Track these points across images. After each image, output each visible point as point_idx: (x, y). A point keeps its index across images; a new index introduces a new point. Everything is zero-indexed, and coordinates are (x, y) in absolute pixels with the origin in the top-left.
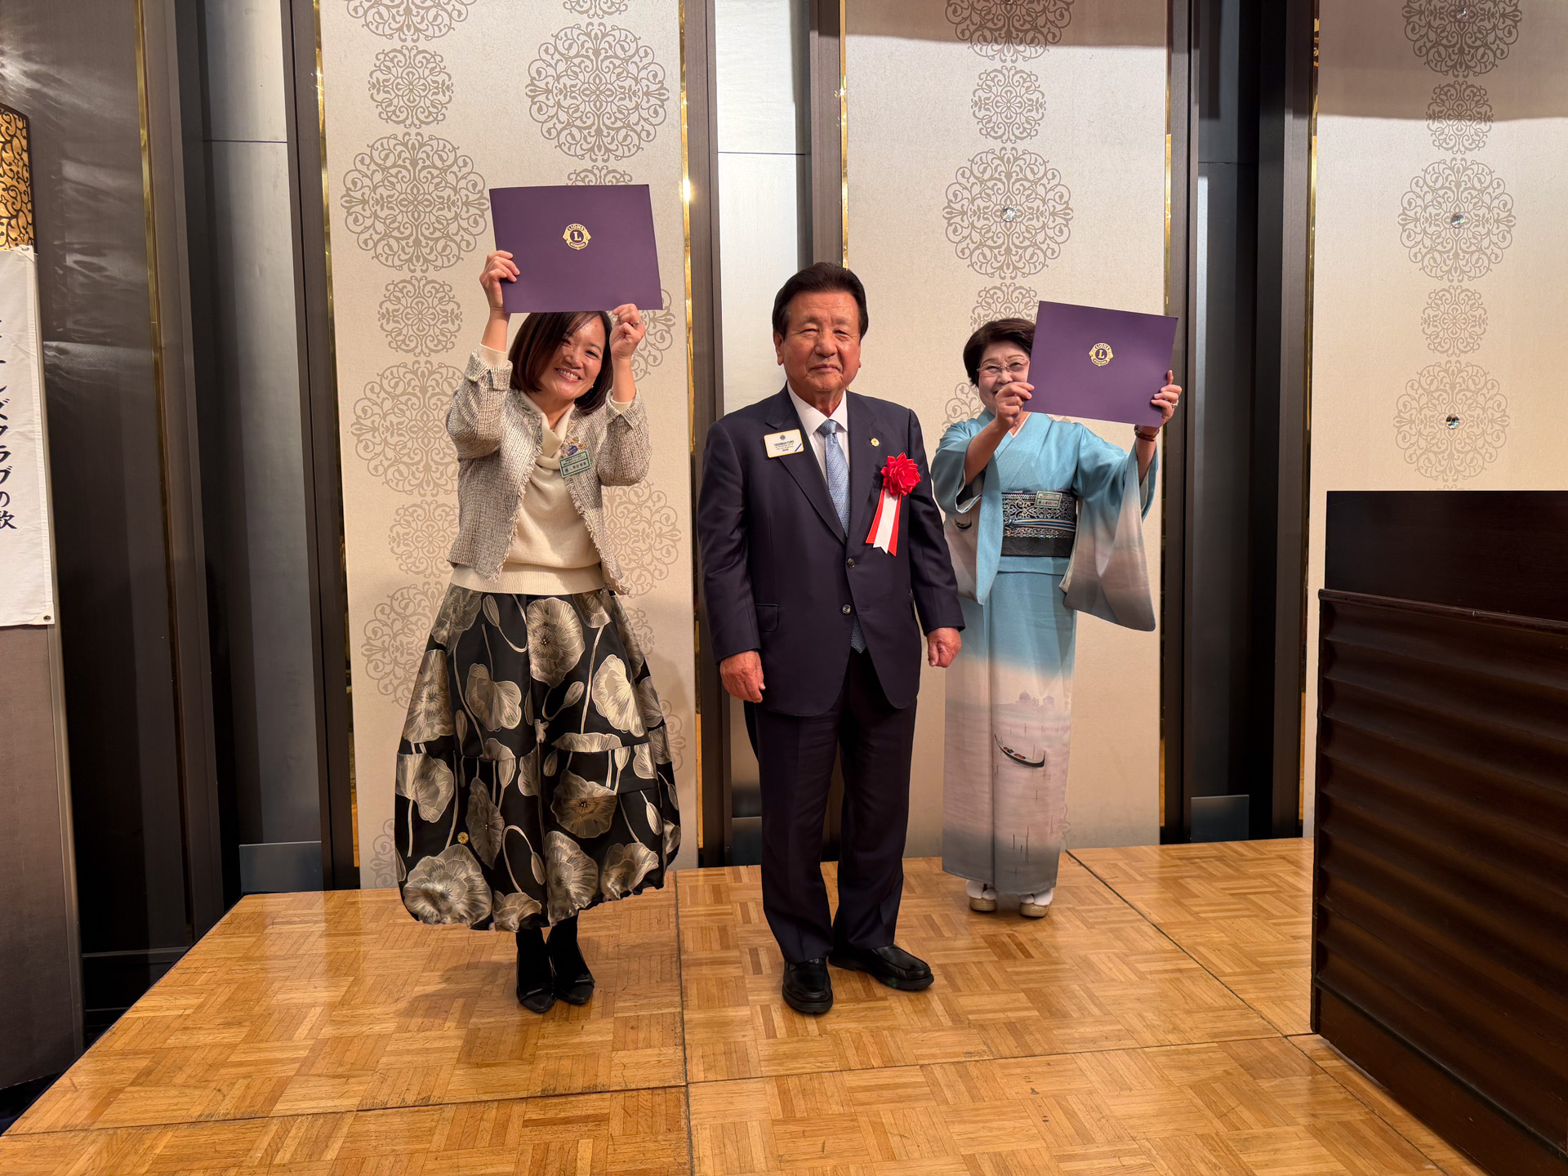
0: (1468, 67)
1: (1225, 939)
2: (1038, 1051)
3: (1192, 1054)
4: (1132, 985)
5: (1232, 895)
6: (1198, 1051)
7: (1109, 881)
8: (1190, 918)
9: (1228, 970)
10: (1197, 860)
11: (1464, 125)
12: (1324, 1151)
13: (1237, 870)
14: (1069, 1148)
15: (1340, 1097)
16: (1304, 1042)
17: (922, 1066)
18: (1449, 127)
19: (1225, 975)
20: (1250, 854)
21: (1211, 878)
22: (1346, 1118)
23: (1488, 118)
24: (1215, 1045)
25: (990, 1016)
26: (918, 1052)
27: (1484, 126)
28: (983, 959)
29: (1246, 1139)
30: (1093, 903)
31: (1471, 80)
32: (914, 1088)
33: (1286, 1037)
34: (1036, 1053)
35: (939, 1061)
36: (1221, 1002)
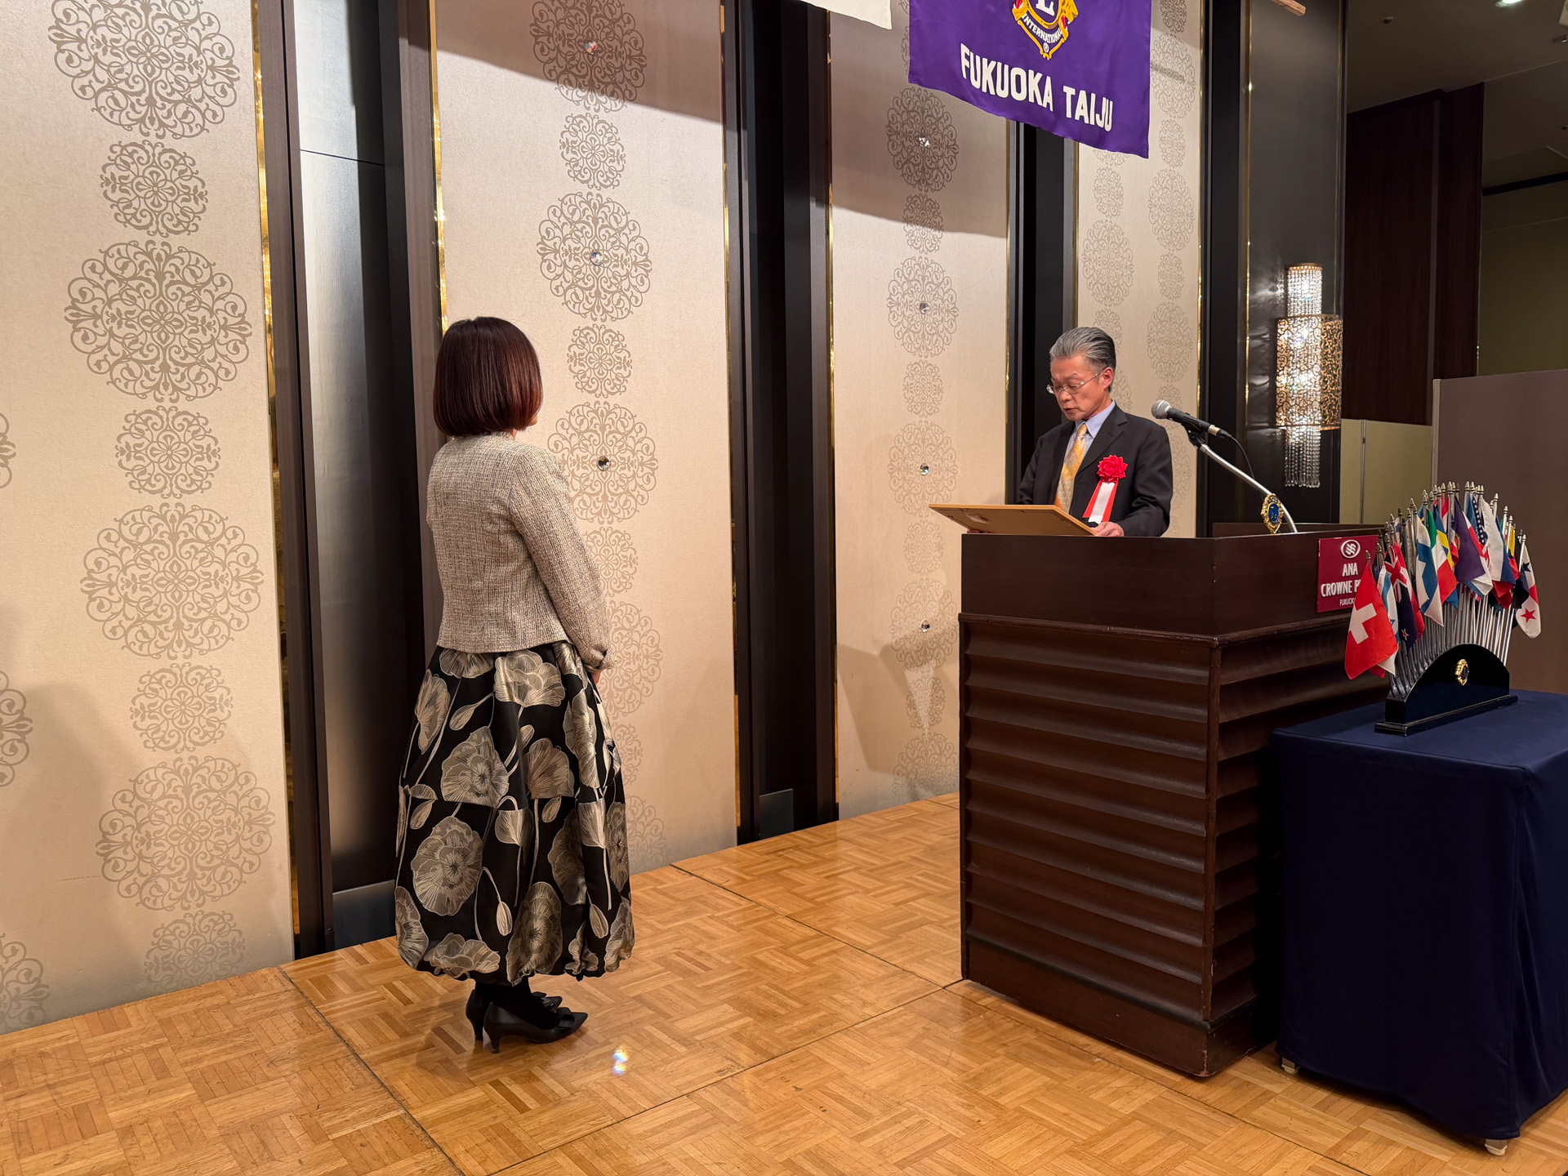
0: (928, 184)
1: (849, 917)
2: (775, 1052)
3: (892, 1020)
4: (807, 973)
5: (827, 877)
6: (894, 1018)
7: (724, 885)
8: (810, 905)
9: (869, 943)
10: (781, 853)
11: (926, 230)
12: (1027, 1070)
13: (816, 856)
14: (858, 1128)
15: (1011, 1025)
16: (959, 989)
17: (688, 1095)
18: (917, 230)
19: (870, 948)
20: (817, 841)
21: (802, 867)
22: (1026, 1040)
23: (940, 228)
24: (902, 1008)
25: (713, 1032)
26: (676, 1083)
27: (937, 233)
28: (670, 982)
29: (975, 1078)
30: (725, 908)
31: (930, 195)
32: (697, 1116)
33: (944, 988)
34: (775, 1055)
35: (700, 1086)
36: (882, 972)
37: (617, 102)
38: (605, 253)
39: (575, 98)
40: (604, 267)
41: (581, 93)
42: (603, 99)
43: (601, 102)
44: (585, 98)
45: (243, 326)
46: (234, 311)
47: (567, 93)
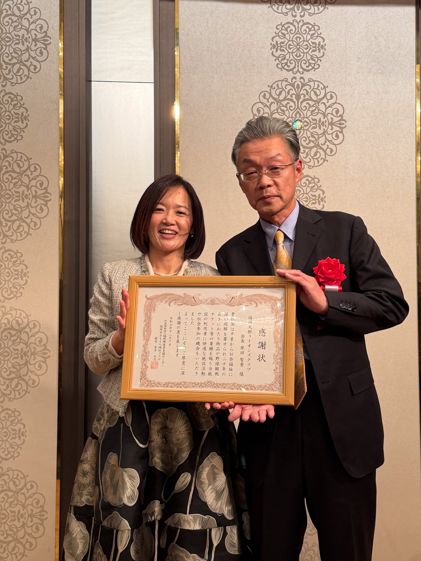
37: (320, 7)
38: (305, 119)
39: (285, 10)
40: (304, 130)
41: (289, 7)
42: (307, 7)
43: (306, 10)
44: (293, 9)
45: (46, 195)
46: (41, 187)
47: (278, 8)
